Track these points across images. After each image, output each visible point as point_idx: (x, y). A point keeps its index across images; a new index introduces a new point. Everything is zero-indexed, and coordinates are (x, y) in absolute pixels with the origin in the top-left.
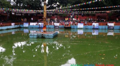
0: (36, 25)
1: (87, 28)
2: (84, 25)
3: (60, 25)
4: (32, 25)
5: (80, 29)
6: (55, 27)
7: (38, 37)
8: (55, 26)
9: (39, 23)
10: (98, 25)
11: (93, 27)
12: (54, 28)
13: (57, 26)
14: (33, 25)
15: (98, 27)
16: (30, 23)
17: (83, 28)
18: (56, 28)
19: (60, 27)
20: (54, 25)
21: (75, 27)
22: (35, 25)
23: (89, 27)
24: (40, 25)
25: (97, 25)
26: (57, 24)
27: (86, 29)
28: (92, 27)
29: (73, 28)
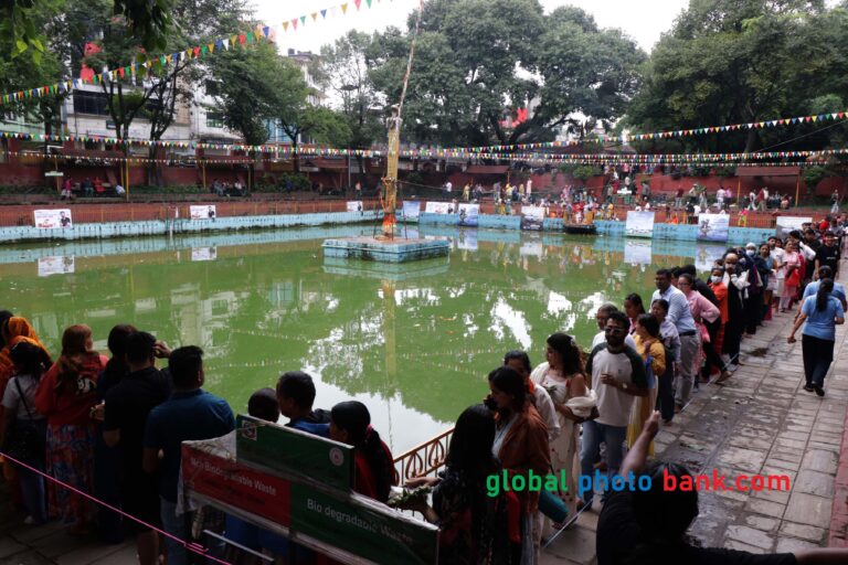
0: (450, 211)
1: (670, 233)
2: (656, 221)
3: (547, 216)
4: (433, 212)
5: (635, 237)
6: (526, 224)
7: (351, 255)
8: (528, 221)
9: (462, 206)
10: (726, 226)
11: (700, 233)
12: (521, 227)
13: (532, 222)
14: (438, 214)
15: (724, 235)
16: (428, 203)
17: (650, 235)
18: (530, 230)
19: (545, 225)
20: (523, 215)
21: (615, 230)
22: (445, 211)
23: (683, 230)
24: (463, 211)
25: (723, 221)
26: (535, 212)
27: (667, 239)
28: (696, 230)
29: (607, 235)
